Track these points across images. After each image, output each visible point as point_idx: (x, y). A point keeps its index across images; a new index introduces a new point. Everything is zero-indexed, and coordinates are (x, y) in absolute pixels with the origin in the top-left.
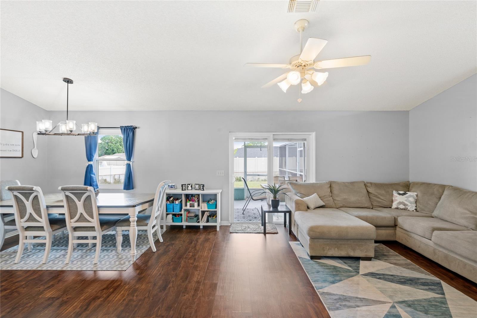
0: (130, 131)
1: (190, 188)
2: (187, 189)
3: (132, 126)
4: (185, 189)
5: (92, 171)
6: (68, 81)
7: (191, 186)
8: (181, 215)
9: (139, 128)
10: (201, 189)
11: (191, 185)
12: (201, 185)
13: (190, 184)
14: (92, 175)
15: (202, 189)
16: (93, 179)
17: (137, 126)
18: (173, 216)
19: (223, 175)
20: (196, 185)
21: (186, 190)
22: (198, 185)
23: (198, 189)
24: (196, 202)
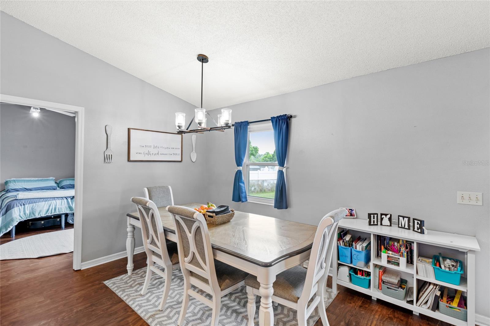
0: (283, 123)
1: (386, 221)
2: (379, 223)
3: (286, 115)
4: (376, 223)
5: (241, 179)
6: (203, 59)
7: (390, 219)
8: (368, 274)
9: (295, 117)
10: (416, 229)
11: (388, 216)
12: (416, 222)
13: (386, 215)
14: (241, 184)
15: (418, 229)
16: (241, 189)
17: (293, 114)
18: (350, 271)
19: (480, 203)
20: (401, 218)
21: (377, 225)
22: (406, 219)
23: (406, 227)
24: (402, 255)
